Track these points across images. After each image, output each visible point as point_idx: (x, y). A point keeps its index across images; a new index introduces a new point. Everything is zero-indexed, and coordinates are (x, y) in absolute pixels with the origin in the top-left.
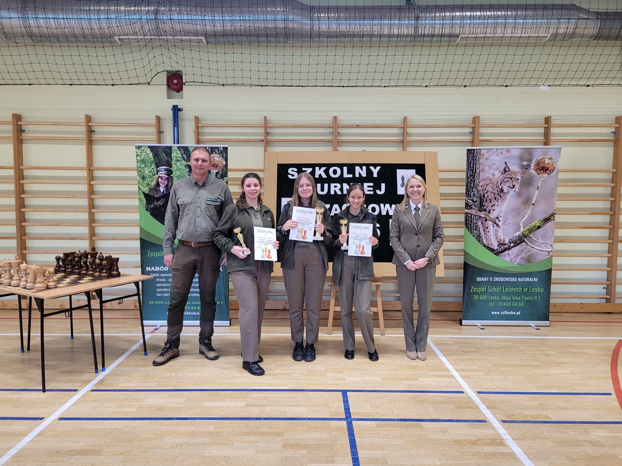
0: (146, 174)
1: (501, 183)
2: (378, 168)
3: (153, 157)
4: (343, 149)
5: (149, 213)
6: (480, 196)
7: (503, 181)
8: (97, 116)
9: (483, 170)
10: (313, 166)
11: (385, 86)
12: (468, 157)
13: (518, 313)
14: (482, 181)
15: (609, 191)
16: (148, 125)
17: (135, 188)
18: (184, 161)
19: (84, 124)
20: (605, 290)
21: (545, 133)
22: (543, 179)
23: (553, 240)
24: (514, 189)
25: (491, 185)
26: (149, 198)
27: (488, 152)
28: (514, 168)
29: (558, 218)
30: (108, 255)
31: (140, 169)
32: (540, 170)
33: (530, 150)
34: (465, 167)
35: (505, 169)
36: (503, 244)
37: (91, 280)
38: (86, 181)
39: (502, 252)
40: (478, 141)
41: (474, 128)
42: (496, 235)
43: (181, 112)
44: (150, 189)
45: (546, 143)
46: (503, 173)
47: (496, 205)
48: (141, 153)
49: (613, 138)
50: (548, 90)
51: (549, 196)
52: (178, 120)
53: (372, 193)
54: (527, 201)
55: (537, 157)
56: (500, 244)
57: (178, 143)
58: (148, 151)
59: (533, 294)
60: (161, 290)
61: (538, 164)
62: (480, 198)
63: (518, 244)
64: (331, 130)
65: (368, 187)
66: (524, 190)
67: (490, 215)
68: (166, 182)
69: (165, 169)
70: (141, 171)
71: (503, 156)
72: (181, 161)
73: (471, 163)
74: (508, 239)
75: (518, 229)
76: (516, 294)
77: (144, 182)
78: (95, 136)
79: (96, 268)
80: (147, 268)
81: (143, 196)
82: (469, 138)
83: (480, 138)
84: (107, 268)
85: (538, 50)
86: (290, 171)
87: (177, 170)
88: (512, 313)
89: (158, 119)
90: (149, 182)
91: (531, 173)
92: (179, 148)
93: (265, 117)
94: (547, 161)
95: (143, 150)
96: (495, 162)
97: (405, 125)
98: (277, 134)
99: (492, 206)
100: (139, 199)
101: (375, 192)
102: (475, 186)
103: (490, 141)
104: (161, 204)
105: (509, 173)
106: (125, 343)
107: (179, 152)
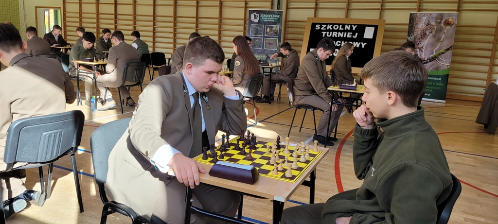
1: (425, 31)
7: (426, 29)
9: (417, 24)
10: (327, 24)
12: (410, 17)
14: (416, 29)
22: (448, 29)
25: (420, 31)
27: (420, 15)
32: (446, 24)
33: (442, 14)
35: (428, 23)
36: (424, 60)
42: (421, 56)
46: (427, 25)
47: (422, 41)
54: (438, 40)
55: (445, 18)
62: (414, 37)
63: (432, 61)
66: (437, 34)
67: (418, 46)
71: (428, 17)
74: (426, 58)
75: (433, 53)
86: (317, 26)
91: (442, 26)
94: (450, 20)
96: (424, 20)
99: (420, 42)
105: (430, 25)
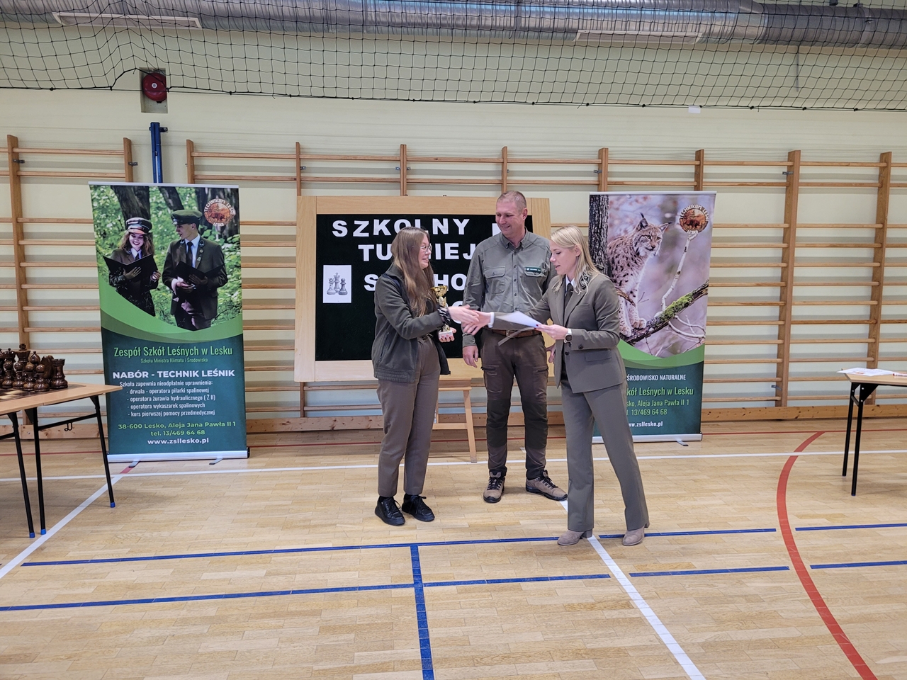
0: (108, 229)
1: (636, 244)
2: (466, 221)
3: (119, 203)
4: (413, 193)
5: (115, 289)
6: (608, 262)
7: (638, 241)
8: (29, 137)
9: (611, 225)
10: (370, 218)
11: (475, 102)
12: (591, 207)
13: (660, 424)
14: (610, 240)
15: (779, 253)
16: (111, 153)
17: (92, 251)
18: (169, 210)
19: (7, 150)
20: (774, 390)
21: (695, 173)
22: (692, 238)
23: (705, 323)
24: (653, 252)
25: (623, 246)
26: (114, 266)
27: (618, 200)
28: (654, 222)
29: (712, 292)
30: (46, 356)
31: (98, 221)
32: (688, 225)
33: (675, 197)
34: (587, 221)
35: (641, 223)
36: (639, 329)
37: (20, 394)
38: (12, 240)
39: (638, 339)
40: (606, 183)
41: (600, 164)
42: (630, 316)
43: (165, 133)
44: (115, 252)
45: (697, 187)
46: (639, 228)
47: (630, 274)
48: (99, 196)
49: (785, 181)
50: (699, 112)
51: (700, 261)
52: (160, 146)
53: (457, 257)
54: (671, 269)
55: (684, 206)
56: (635, 328)
57: (161, 181)
58: (111, 193)
59: (679, 397)
60: (137, 407)
61: (685, 216)
62: (608, 264)
63: (660, 329)
64: (398, 165)
65: (452, 248)
66: (666, 253)
67: (621, 289)
68: (141, 242)
69: (139, 221)
70: (100, 224)
71: (639, 205)
72: (164, 209)
73: (595, 215)
74: (646, 322)
75: (660, 307)
76: (657, 398)
77: (106, 242)
78: (26, 169)
79: (27, 376)
80: (114, 373)
81: (104, 264)
82: (593, 179)
83: (609, 179)
84: (46, 375)
85: (685, 56)
86: (335, 225)
87: (158, 222)
88: (652, 424)
89: (128, 143)
90: (114, 241)
91: (677, 229)
92: (161, 189)
93: (298, 143)
94: (697, 212)
95: (103, 192)
96: (628, 213)
97: (504, 159)
98: (316, 168)
99: (624, 276)
100: (98, 267)
101: (461, 257)
102: (602, 248)
103: (622, 183)
104: (134, 276)
105: (646, 229)
106: (79, 490)
107: (161, 195)
